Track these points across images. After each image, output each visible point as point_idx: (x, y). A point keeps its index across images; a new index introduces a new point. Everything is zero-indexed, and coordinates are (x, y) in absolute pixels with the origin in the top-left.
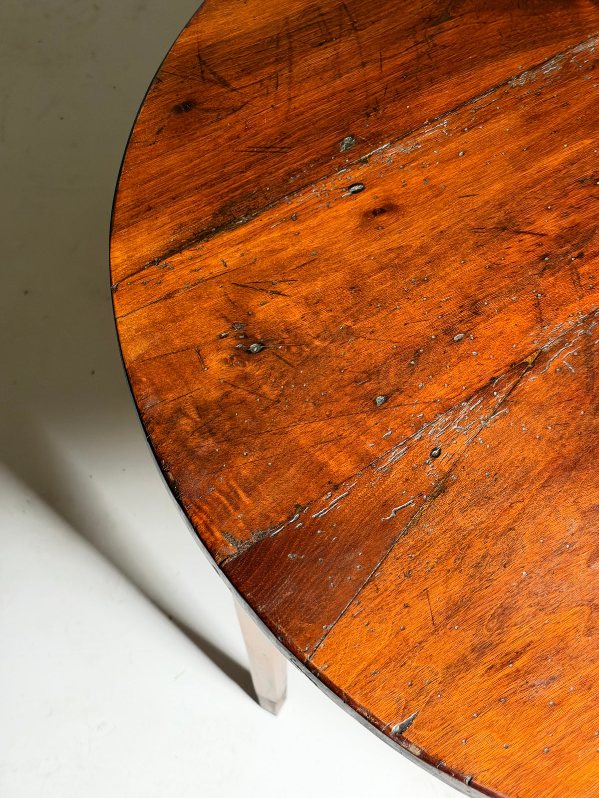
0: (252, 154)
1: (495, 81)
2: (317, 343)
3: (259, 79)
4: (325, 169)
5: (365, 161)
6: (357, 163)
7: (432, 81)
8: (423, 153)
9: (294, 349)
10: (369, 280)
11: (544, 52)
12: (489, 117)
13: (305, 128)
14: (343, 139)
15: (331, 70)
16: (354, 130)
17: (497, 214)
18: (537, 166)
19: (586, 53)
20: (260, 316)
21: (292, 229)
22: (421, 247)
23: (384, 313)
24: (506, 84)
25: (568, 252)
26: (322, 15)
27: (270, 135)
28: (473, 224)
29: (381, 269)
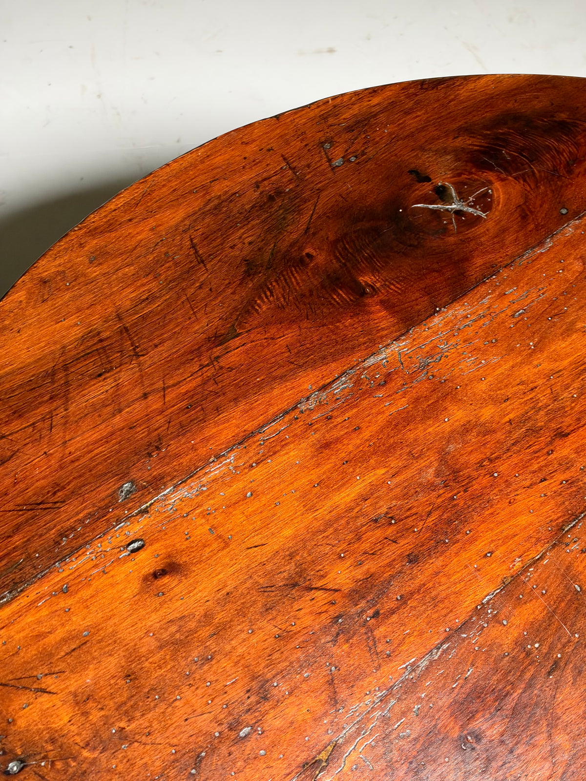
0: (21, 513)
1: (284, 405)
2: (85, 753)
3: (32, 421)
4: (102, 524)
5: (146, 511)
6: (137, 514)
7: (218, 410)
8: (208, 496)
9: (59, 765)
10: (146, 664)
11: (335, 368)
12: (278, 448)
13: (80, 476)
14: (122, 487)
15: (110, 404)
16: (135, 474)
17: (288, 568)
18: (329, 504)
19: (377, 366)
20: (22, 723)
21: (62, 604)
22: (205, 616)
23: (163, 706)
24: (296, 408)
25: (363, 611)
26: (101, 341)
27: (43, 488)
28: (261, 581)
29: (161, 647)
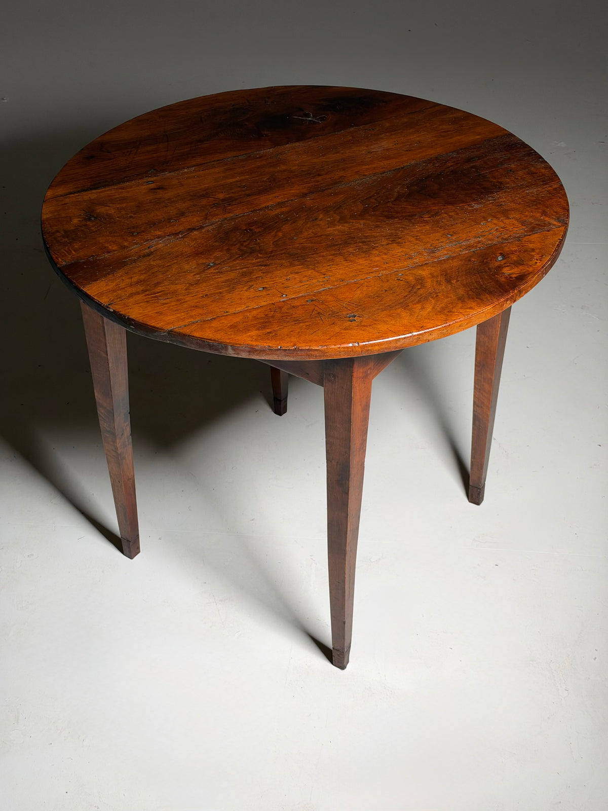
0: (112, 171)
1: (218, 159)
2: (117, 219)
3: (123, 152)
4: (140, 177)
5: (157, 176)
6: (153, 176)
8: (181, 175)
9: (108, 220)
10: (145, 205)
11: (243, 152)
12: (212, 168)
13: (137, 166)
14: (151, 170)
15: (153, 151)
16: (156, 168)
17: (202, 192)
18: (224, 181)
19: (259, 154)
21: (120, 191)
22: (169, 198)
23: (147, 213)
24: (223, 160)
25: (224, 203)
26: (156, 136)
27: (122, 167)
28: (192, 194)
29: (151, 203)
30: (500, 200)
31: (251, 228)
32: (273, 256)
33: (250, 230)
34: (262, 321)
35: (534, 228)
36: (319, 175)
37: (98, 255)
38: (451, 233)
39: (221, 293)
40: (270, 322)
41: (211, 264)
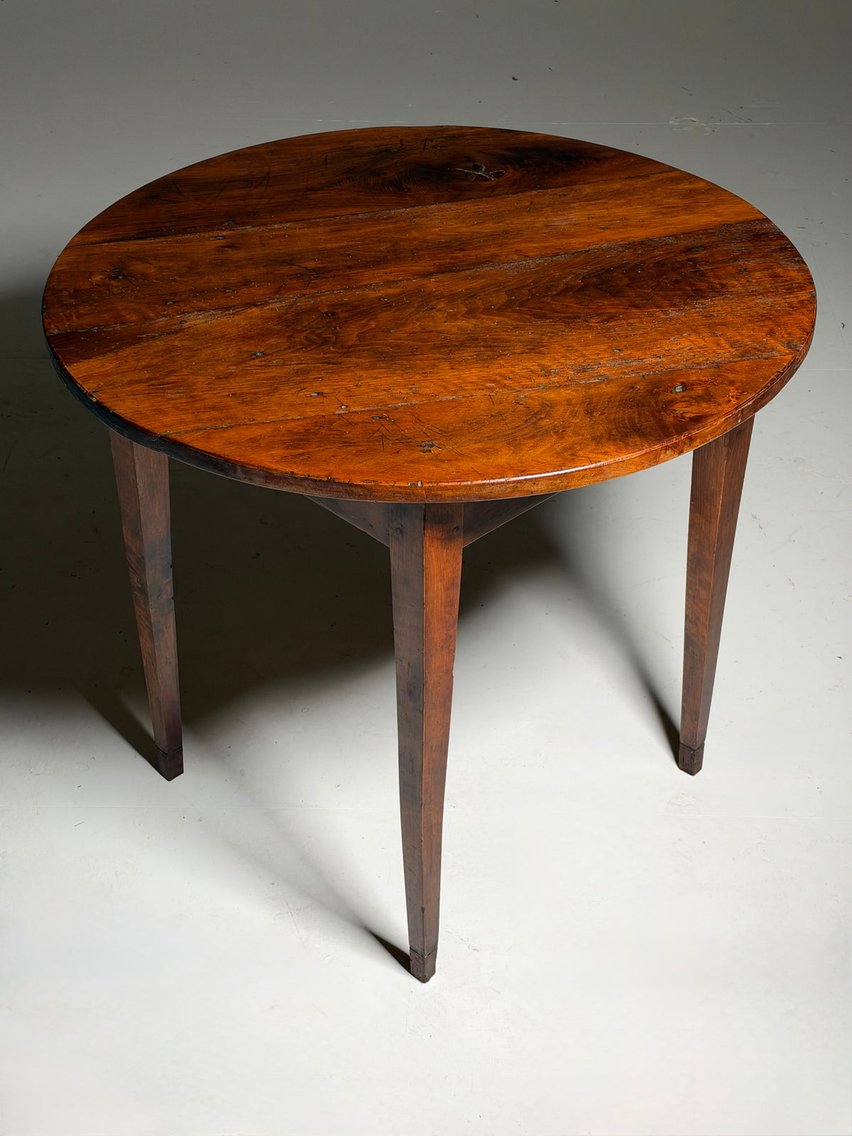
0: (174, 218)
1: (328, 215)
2: (154, 281)
3: (200, 194)
4: (209, 229)
5: (233, 230)
6: (228, 230)
7: (294, 210)
8: (267, 232)
9: (140, 281)
10: (199, 267)
11: (364, 210)
12: (315, 226)
13: (211, 214)
14: (228, 221)
15: (242, 197)
16: (237, 219)
17: (287, 257)
18: (324, 245)
19: (388, 213)
21: (173, 245)
22: (237, 261)
23: (198, 277)
24: (335, 217)
25: (312, 275)
26: (253, 178)
27: (190, 213)
28: (271, 258)
29: (209, 264)
30: (713, 309)
31: (336, 311)
32: (351, 352)
33: (333, 314)
34: (298, 437)
35: (747, 352)
36: (462, 250)
37: (106, 326)
38: (620, 348)
39: (255, 393)
40: (308, 440)
41: (259, 354)
